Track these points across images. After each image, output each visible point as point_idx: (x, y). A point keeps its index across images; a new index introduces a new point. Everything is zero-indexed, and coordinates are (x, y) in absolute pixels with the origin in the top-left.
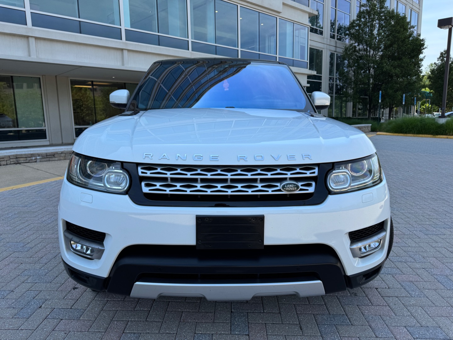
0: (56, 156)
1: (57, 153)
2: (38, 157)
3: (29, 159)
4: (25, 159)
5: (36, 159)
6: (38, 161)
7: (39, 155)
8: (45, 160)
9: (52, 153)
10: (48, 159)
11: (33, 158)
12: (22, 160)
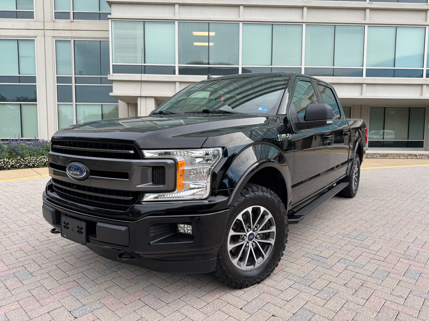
0: (388, 156)
1: (389, 154)
2: (378, 156)
3: (373, 156)
4: (371, 156)
5: (377, 156)
6: (378, 157)
7: (379, 154)
8: (381, 157)
9: (386, 154)
10: (383, 157)
11: (375, 156)
12: (369, 156)
